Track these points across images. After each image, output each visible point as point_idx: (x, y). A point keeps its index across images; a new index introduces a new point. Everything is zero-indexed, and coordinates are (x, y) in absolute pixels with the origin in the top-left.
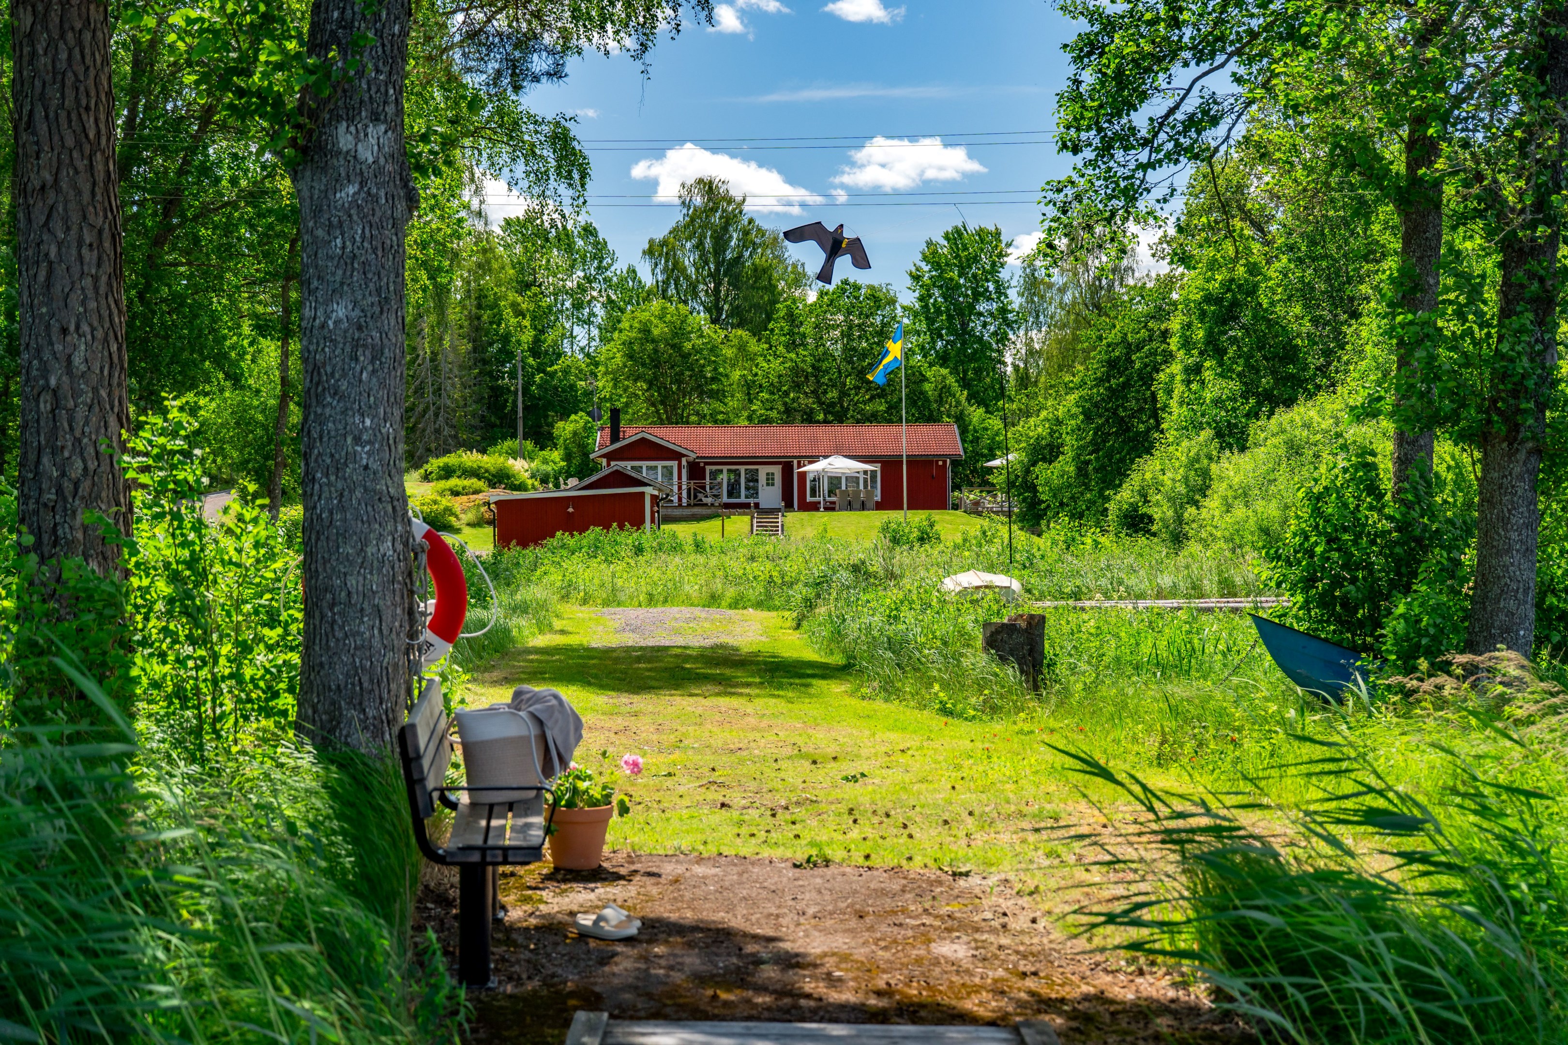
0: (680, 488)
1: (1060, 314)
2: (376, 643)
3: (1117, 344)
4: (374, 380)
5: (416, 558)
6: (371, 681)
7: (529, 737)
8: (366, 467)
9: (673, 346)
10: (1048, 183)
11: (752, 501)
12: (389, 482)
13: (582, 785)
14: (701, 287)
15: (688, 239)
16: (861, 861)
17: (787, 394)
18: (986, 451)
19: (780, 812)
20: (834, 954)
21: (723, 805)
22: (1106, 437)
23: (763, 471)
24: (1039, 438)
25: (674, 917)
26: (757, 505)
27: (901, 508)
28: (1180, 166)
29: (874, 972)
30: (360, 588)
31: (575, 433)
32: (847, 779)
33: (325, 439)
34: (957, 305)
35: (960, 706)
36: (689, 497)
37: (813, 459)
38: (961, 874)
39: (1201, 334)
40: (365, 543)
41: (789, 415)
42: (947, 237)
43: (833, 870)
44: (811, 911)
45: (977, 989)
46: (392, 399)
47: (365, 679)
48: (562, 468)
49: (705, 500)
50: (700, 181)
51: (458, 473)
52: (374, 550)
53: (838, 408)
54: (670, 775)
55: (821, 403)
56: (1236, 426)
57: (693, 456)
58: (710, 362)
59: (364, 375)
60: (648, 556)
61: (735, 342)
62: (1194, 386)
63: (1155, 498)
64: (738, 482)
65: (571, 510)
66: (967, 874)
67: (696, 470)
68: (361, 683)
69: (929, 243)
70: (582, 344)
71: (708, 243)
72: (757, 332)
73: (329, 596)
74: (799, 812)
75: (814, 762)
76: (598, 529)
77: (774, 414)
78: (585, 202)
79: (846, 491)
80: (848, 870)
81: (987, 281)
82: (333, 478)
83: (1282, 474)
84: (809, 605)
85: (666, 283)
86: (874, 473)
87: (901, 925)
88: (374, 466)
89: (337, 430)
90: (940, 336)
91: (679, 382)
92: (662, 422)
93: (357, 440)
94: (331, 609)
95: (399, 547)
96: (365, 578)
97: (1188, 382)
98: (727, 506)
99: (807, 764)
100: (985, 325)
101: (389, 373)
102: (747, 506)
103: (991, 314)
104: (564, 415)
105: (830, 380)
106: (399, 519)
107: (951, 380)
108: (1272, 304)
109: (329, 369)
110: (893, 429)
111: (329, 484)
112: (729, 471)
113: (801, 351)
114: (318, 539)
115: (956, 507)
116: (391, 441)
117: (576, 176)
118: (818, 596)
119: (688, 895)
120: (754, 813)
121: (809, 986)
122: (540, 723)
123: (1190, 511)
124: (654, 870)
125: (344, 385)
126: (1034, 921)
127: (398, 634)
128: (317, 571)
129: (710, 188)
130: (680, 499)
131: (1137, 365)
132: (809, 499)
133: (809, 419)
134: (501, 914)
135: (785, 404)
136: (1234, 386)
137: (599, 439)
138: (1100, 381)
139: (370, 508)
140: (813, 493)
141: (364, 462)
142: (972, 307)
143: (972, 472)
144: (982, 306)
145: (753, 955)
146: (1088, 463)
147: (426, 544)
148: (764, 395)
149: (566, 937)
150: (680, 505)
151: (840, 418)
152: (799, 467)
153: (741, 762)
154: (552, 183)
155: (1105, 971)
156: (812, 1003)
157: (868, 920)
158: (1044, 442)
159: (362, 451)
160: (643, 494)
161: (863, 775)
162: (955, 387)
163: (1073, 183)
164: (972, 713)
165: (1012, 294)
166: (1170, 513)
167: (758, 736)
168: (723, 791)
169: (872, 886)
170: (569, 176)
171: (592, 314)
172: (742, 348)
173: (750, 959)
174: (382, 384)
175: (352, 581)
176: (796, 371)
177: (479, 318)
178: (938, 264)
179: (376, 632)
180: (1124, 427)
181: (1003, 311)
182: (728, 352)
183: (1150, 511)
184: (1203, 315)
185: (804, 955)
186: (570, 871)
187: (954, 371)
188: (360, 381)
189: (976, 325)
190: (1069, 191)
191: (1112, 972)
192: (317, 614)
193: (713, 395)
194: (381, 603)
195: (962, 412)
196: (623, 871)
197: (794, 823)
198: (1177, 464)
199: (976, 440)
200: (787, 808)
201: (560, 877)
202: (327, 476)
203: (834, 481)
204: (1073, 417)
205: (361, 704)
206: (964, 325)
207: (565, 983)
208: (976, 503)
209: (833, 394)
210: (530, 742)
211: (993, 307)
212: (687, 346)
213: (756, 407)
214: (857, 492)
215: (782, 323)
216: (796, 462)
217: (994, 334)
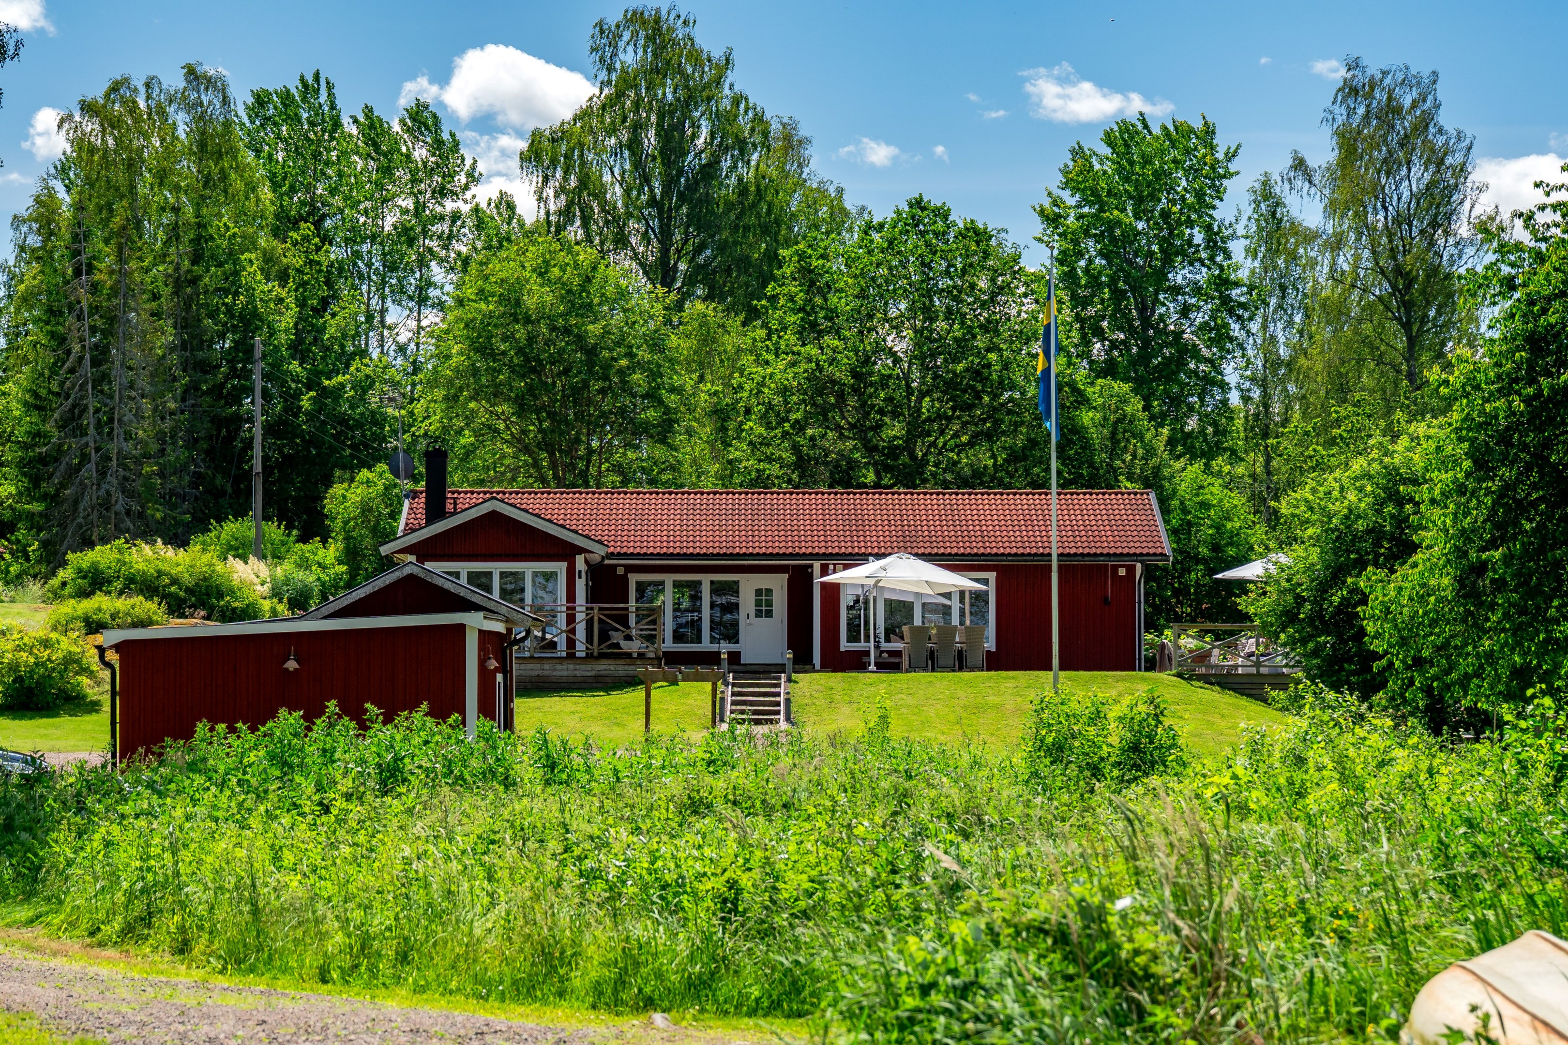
0: (571, 619)
3: (1549, 299)
9: (566, 331)
11: (725, 648)
14: (632, 224)
15: (612, 131)
17: (799, 428)
18: (1204, 551)
22: (1523, 508)
23: (749, 585)
24: (1351, 515)
26: (734, 657)
27: (1047, 666)
31: (366, 509)
34: (1131, 271)
36: (589, 639)
37: (860, 558)
41: (804, 471)
42: (1109, 139)
48: (338, 577)
49: (626, 646)
50: (635, 18)
51: (118, 585)
53: (904, 458)
55: (870, 449)
57: (601, 551)
61: (697, 326)
64: (696, 608)
65: (292, 665)
67: (607, 582)
69: (1077, 152)
70: (402, 339)
71: (650, 139)
77: (773, 469)
79: (923, 630)
81: (1190, 224)
85: (566, 213)
86: (979, 598)
90: (1099, 333)
92: (541, 482)
98: (673, 659)
100: (1185, 311)
102: (712, 658)
103: (1197, 290)
104: (348, 471)
105: (889, 399)
107: (1135, 405)
112: (676, 584)
113: (829, 340)
115: (1151, 665)
129: (657, 30)
130: (571, 643)
132: (845, 645)
133: (845, 479)
135: (796, 448)
137: (405, 518)
140: (854, 637)
142: (1160, 275)
143: (1176, 593)
144: (1181, 275)
146: (1481, 568)
148: (754, 430)
150: (571, 656)
151: (910, 478)
152: (824, 571)
158: (1361, 525)
160: (460, 629)
162: (1143, 422)
165: (1237, 248)
172: (711, 339)
176: (819, 381)
177: (194, 281)
178: (1095, 192)
181: (1223, 283)
182: (680, 343)
187: (1134, 390)
189: (1168, 311)
193: (650, 429)
195: (1157, 470)
206: (1145, 311)
208: (1204, 658)
209: (895, 430)
211: (1202, 276)
212: (594, 329)
213: (738, 451)
214: (947, 632)
215: (793, 288)
216: (817, 566)
217: (1204, 327)
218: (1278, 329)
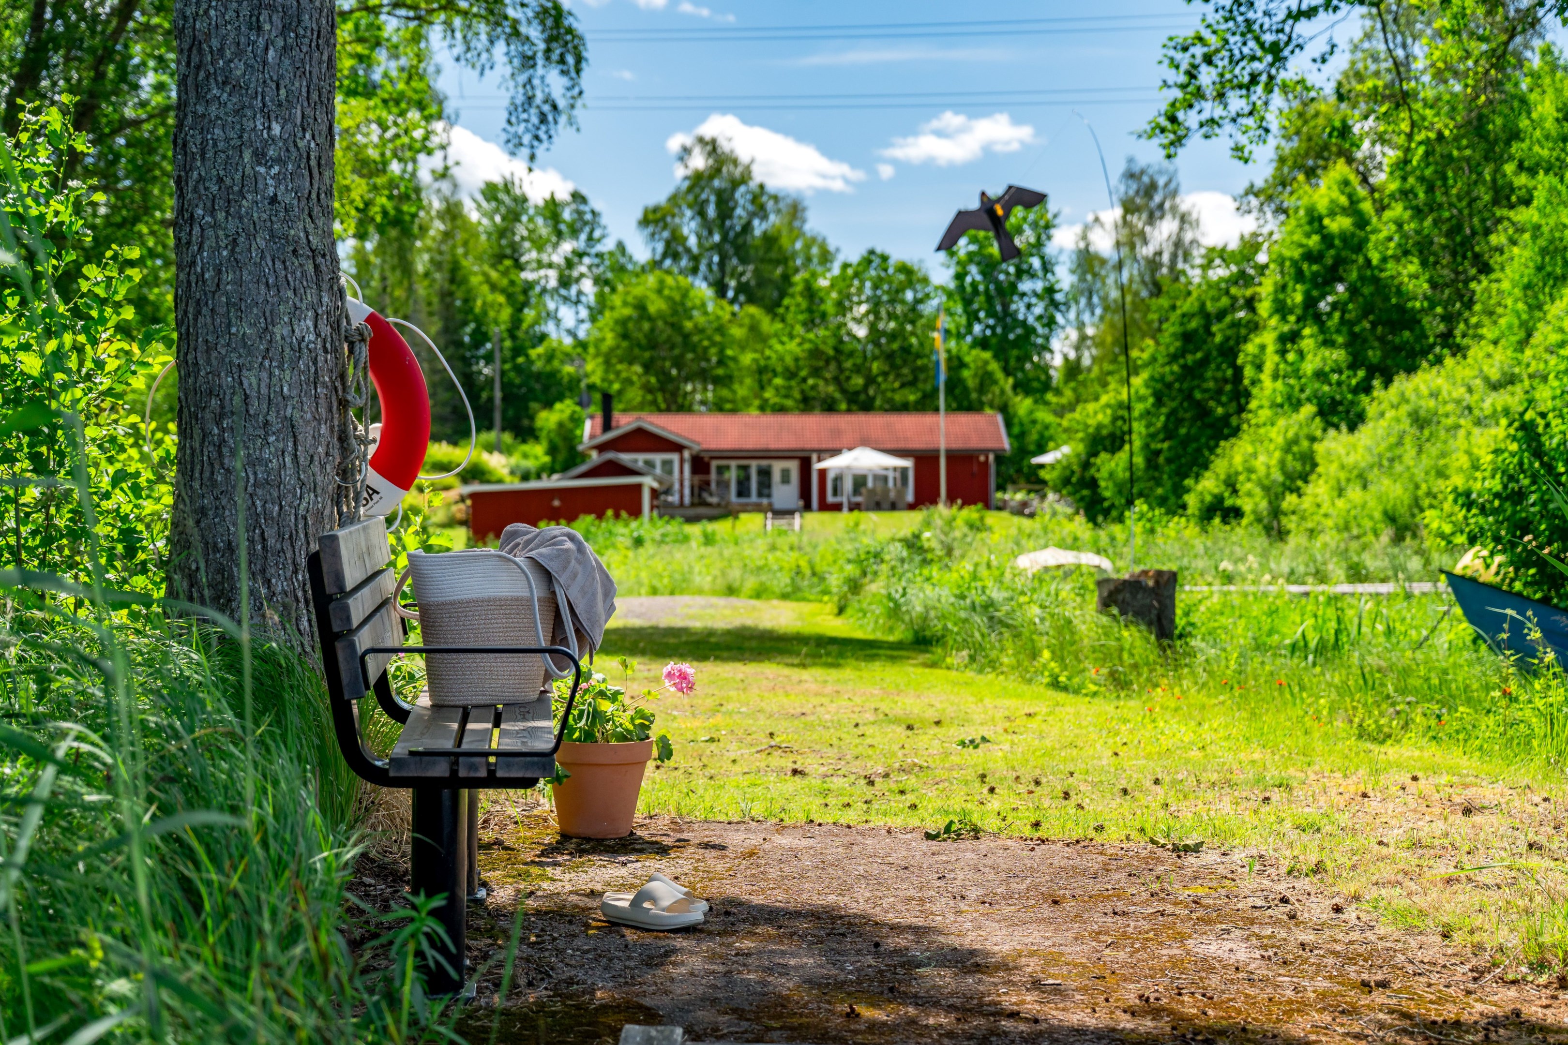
0: (682, 483)
1: (1115, 294)
2: (288, 476)
3: (1193, 315)
4: (287, 62)
5: (351, 351)
6: (280, 536)
7: (530, 600)
8: (274, 200)
9: (672, 325)
10: (1171, 39)
11: (765, 501)
12: (310, 227)
13: (606, 707)
14: (704, 260)
15: (688, 205)
16: (1027, 831)
17: (804, 380)
18: (1033, 446)
19: (878, 780)
20: (1032, 954)
21: (795, 772)
22: (1180, 422)
23: (777, 467)
24: (1099, 427)
25: (757, 900)
26: (770, 505)
27: (938, 504)
28: (1340, 14)
29: (1111, 980)
30: (264, 391)
31: (561, 425)
32: (963, 744)
33: (210, 155)
34: (998, 283)
35: (1076, 680)
36: (692, 494)
37: (835, 452)
38: (1187, 849)
39: (1299, 298)
40: (271, 320)
41: (807, 404)
43: (984, 844)
44: (973, 894)
45: (1301, 1007)
46: (315, 96)
47: (271, 533)
48: (545, 463)
49: (710, 499)
52: (286, 331)
53: (863, 396)
54: (712, 740)
55: (843, 391)
56: (1341, 403)
57: (697, 448)
58: (714, 344)
59: (271, 53)
60: (649, 548)
61: (747, 321)
62: (1291, 357)
63: (1245, 487)
64: (748, 478)
65: (556, 503)
66: (1196, 849)
67: (700, 464)
68: (264, 539)
70: (568, 326)
71: (711, 210)
72: (772, 308)
73: (214, 402)
74: (911, 782)
75: (910, 727)
76: (589, 519)
77: (789, 403)
78: (581, 93)
79: (874, 490)
80: (1009, 843)
81: (1032, 256)
82: (221, 216)
83: (1409, 452)
84: (854, 586)
85: (665, 255)
86: (904, 471)
87: (1124, 913)
88: (288, 198)
89: (227, 140)
90: (978, 320)
91: (679, 367)
92: (660, 410)
93: (259, 156)
94: (218, 424)
95: (326, 330)
96: (271, 375)
97: (1283, 353)
99: (900, 730)
100: (1029, 306)
101: (310, 53)
102: (759, 506)
103: (1037, 294)
104: (548, 405)
105: (854, 364)
106: (325, 286)
107: (994, 367)
108: (1384, 260)
109: (215, 43)
110: (926, 419)
111: (215, 226)
112: (738, 466)
113: (821, 331)
114: (198, 313)
115: (1000, 508)
116: (313, 163)
117: (570, 59)
118: (864, 574)
119: (773, 873)
120: (837, 783)
121: (1009, 1000)
122: (547, 576)
123: (1290, 501)
124: (716, 841)
125: (238, 68)
126: (1338, 909)
127: (323, 466)
128: (196, 364)
129: (714, 147)
130: (682, 496)
131: (1218, 339)
132: (830, 499)
133: (830, 407)
134: (482, 893)
135: (803, 391)
136: (1338, 355)
137: (589, 430)
138: (1173, 358)
139: (279, 265)
140: (835, 492)
141: (271, 191)
142: (1013, 287)
143: (1018, 469)
144: (1026, 286)
145: (897, 952)
146: (1158, 452)
147: (369, 332)
148: (778, 381)
149: (587, 926)
150: (682, 506)
151: (867, 407)
152: (820, 460)
153: (810, 727)
154: (540, 71)
155: (1502, 980)
156: (1022, 1027)
157: (1069, 906)
158: (1105, 432)
159: (268, 175)
160: (638, 487)
161: (984, 740)
162: (999, 375)
163: (1200, 39)
164: (1093, 688)
166: (1264, 505)
167: (825, 700)
168: (792, 757)
169: (1056, 863)
170: (562, 61)
171: (580, 293)
172: (754, 329)
173: (896, 959)
174: (299, 71)
175: (250, 379)
176: (815, 353)
179: (288, 459)
180: (1203, 412)
181: (1050, 291)
182: (737, 332)
183: (1239, 502)
184: (1299, 276)
185: (987, 954)
186: (588, 840)
187: (996, 357)
188: (265, 63)
189: (1018, 306)
190: (1198, 51)
191: (1514, 982)
192: (197, 432)
193: (718, 381)
194: (297, 415)
195: (1007, 402)
196: (668, 841)
197: (902, 792)
198: (1272, 447)
199: (1022, 435)
200: (887, 775)
201: (571, 846)
202: (212, 212)
203: (860, 482)
204: (1141, 399)
205: (263, 571)
206: (1006, 306)
207: (592, 993)
208: (1024, 504)
209: (858, 381)
210: (531, 607)
211: (1039, 286)
212: (688, 325)
213: (769, 394)
214: (886, 491)
215: (799, 299)
216: (814, 457)
217: (1039, 318)
218: (1086, 317)
